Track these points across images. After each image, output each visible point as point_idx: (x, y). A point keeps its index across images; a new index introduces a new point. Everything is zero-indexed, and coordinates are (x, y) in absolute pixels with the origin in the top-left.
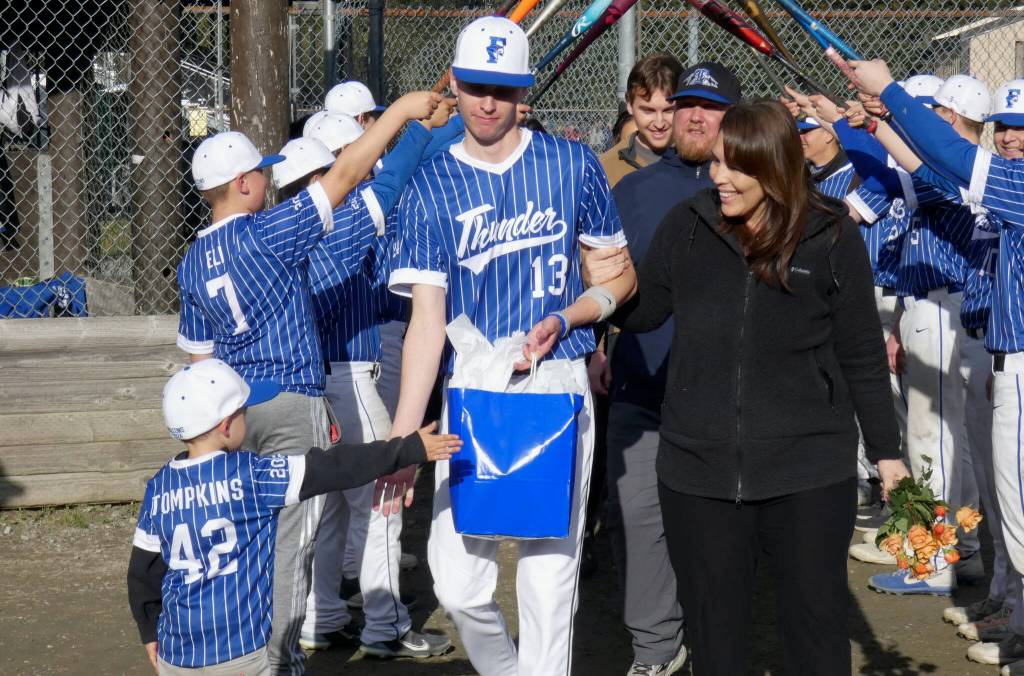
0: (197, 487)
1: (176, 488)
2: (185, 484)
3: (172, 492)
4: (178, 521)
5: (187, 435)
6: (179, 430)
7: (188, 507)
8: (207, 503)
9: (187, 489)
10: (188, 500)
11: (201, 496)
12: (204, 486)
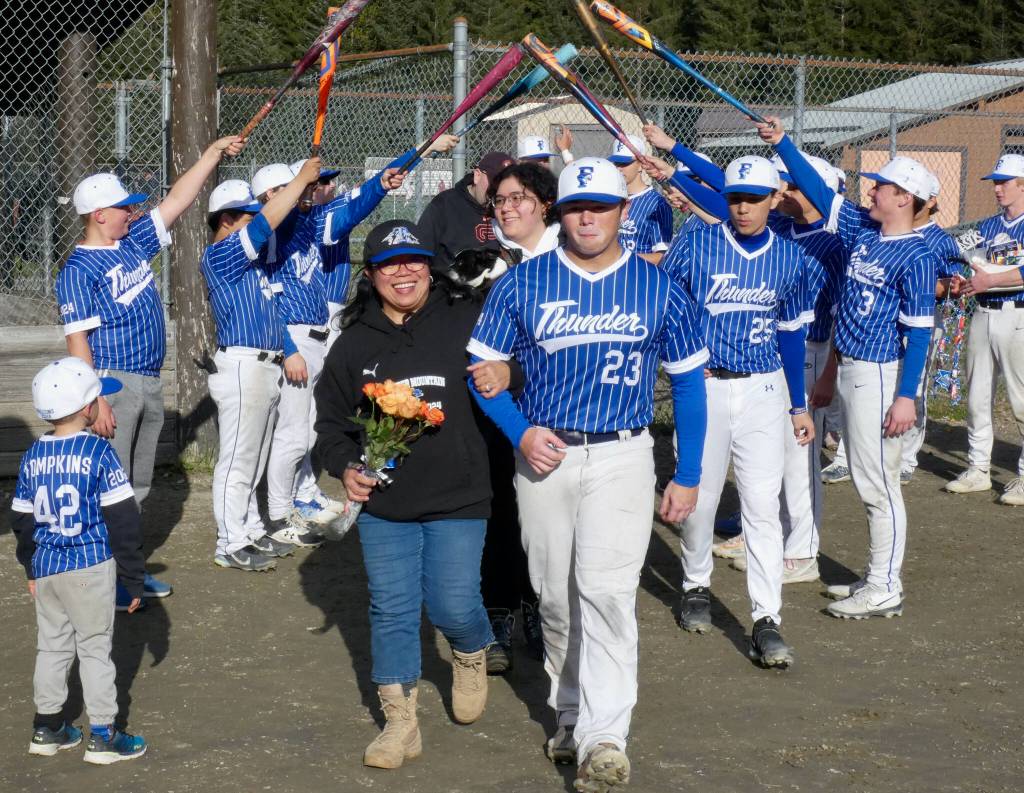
0: (58, 457)
1: (41, 456)
2: (49, 454)
3: (39, 459)
4: (40, 484)
5: (55, 416)
6: (49, 412)
7: (49, 472)
8: (62, 471)
9: (50, 458)
10: (50, 466)
11: (60, 464)
12: (63, 457)
